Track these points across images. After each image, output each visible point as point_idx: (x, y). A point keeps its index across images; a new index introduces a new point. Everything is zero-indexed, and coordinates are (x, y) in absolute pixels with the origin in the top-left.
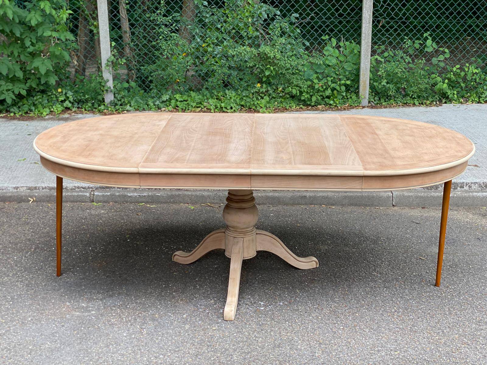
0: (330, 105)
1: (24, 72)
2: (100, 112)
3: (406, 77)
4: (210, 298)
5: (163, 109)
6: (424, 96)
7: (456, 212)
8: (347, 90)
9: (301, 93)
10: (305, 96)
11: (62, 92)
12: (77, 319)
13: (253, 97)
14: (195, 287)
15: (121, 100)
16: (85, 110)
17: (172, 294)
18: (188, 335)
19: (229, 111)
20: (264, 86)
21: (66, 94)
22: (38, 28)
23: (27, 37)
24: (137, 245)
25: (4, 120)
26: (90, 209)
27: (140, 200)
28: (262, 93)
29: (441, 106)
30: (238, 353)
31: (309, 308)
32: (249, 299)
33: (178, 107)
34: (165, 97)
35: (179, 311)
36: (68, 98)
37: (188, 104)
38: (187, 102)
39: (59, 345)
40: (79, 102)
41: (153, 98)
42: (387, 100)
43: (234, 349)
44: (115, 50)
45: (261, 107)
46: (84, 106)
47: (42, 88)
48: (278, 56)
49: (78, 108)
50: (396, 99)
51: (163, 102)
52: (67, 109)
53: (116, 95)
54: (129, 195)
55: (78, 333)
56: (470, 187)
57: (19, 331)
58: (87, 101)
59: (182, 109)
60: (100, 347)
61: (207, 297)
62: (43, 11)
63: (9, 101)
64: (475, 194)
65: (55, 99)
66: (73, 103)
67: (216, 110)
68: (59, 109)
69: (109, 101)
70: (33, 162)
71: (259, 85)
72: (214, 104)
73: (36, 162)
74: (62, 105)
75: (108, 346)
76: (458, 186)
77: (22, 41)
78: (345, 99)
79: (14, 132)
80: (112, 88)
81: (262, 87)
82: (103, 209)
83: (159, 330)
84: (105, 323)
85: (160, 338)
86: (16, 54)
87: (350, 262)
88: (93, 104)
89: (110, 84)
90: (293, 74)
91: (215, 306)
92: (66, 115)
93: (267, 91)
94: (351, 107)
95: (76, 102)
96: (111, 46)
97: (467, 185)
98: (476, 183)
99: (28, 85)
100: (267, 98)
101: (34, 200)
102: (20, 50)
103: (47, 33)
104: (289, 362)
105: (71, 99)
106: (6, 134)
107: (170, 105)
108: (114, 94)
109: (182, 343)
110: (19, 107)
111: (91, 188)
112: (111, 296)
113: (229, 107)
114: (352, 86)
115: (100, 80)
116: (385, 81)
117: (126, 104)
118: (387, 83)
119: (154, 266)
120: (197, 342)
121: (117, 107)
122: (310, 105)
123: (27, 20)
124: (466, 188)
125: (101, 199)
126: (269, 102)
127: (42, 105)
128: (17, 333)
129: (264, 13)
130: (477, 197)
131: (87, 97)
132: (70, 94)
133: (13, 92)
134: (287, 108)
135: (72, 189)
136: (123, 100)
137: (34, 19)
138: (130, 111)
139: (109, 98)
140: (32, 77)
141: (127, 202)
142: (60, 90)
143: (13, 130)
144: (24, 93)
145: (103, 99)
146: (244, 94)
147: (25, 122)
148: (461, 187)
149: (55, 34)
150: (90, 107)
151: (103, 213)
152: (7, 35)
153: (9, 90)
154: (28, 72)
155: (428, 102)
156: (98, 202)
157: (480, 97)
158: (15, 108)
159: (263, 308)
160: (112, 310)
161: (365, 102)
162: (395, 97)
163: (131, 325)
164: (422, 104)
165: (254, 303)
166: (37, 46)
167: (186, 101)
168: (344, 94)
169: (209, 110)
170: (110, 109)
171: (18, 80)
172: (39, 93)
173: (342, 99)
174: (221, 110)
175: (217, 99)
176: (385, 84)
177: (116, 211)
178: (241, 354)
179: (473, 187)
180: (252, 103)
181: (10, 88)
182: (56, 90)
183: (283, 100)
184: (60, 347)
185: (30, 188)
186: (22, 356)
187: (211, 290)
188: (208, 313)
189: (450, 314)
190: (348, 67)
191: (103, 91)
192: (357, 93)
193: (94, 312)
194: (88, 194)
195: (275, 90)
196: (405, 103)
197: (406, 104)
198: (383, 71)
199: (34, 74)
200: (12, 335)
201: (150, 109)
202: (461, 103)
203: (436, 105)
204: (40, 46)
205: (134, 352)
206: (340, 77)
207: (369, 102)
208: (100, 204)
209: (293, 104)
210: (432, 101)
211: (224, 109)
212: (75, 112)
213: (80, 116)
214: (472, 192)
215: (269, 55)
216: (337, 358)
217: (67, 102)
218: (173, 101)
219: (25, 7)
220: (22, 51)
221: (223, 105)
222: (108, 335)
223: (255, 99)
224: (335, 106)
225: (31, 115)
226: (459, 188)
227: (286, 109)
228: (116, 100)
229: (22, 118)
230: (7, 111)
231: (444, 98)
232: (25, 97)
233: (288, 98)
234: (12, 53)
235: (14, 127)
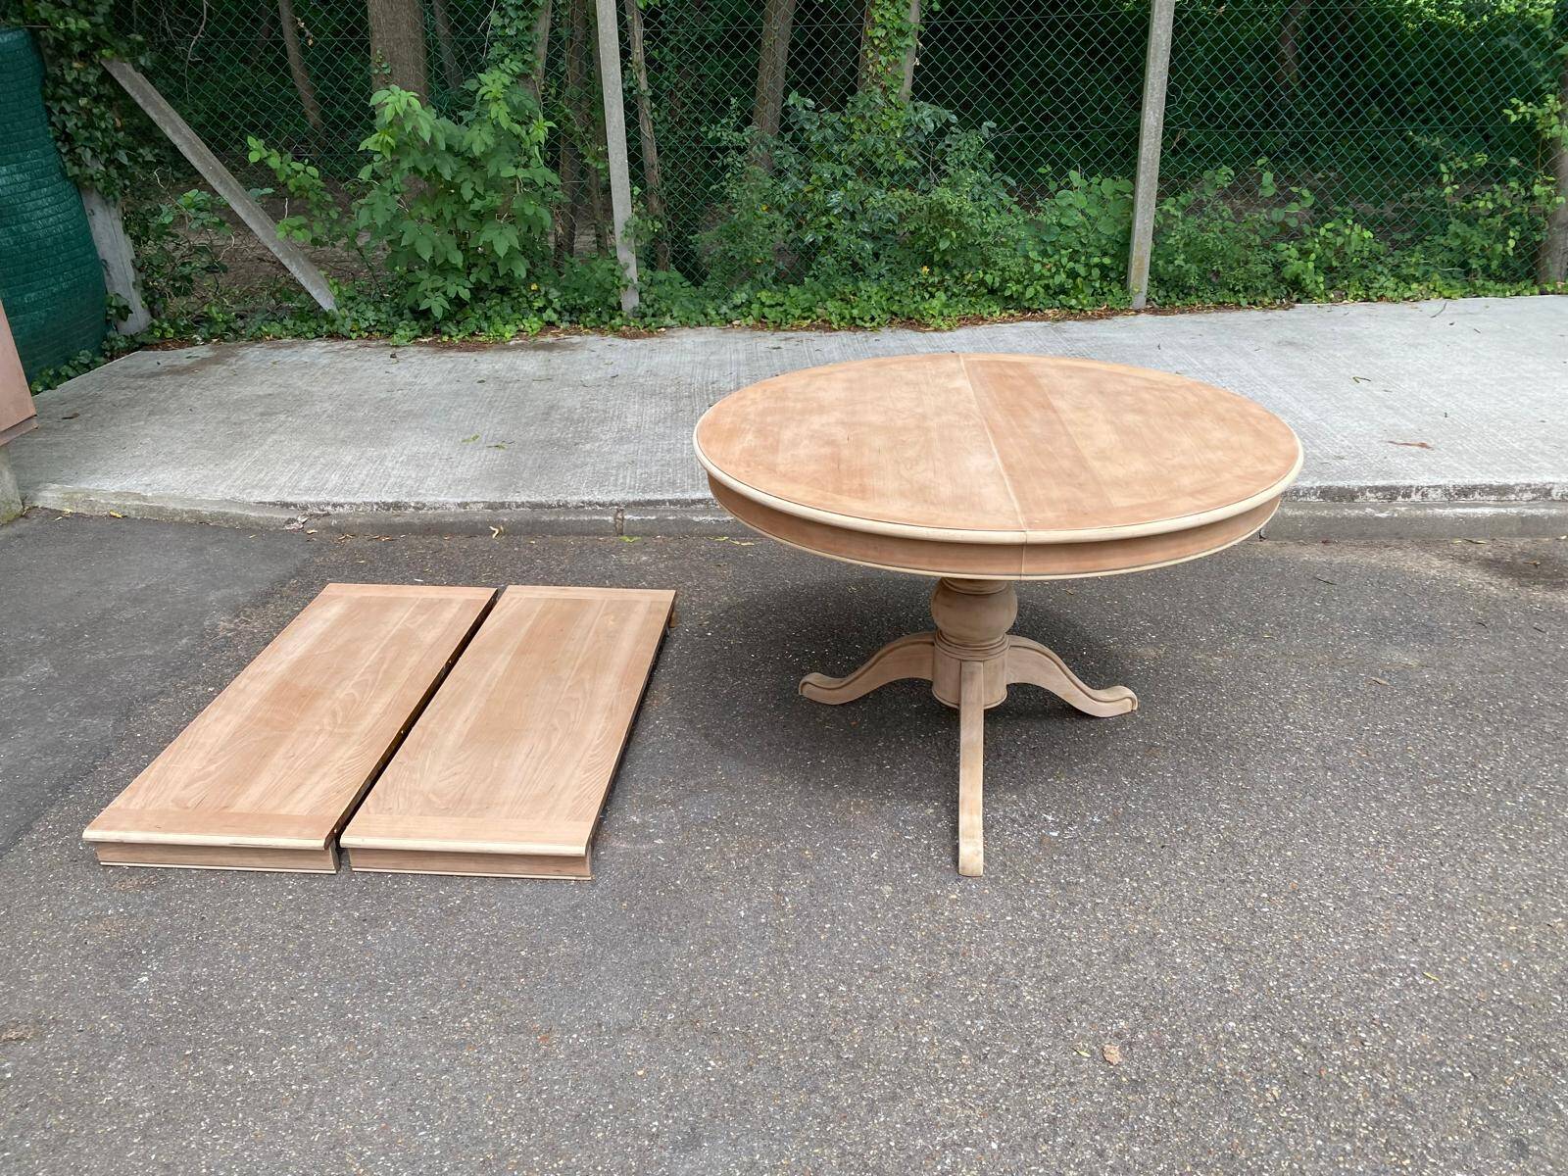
0: (1071, 307)
1: (465, 251)
2: (615, 331)
3: (1223, 249)
4: (921, 800)
5: (736, 322)
6: (1257, 289)
7: (1399, 553)
8: (1104, 277)
9: (1004, 281)
10: (1013, 288)
11: (539, 290)
12: (623, 864)
13: (914, 296)
14: (881, 766)
15: (653, 306)
16: (585, 327)
17: (831, 787)
18: (895, 916)
19: (867, 325)
20: (936, 270)
21: (546, 293)
22: (487, 161)
23: (465, 180)
24: (731, 647)
25: (431, 349)
26: (618, 551)
27: (719, 530)
28: (933, 285)
29: (1293, 307)
30: (1030, 978)
31: (1167, 833)
32: (1015, 803)
33: (765, 317)
34: (739, 298)
35: (856, 838)
36: (550, 302)
37: (785, 311)
38: (784, 307)
39: (590, 947)
40: (572, 310)
41: (713, 299)
42: (1181, 295)
43: (1016, 966)
44: (640, 203)
45: (933, 316)
46: (582, 318)
47: (500, 283)
48: (969, 207)
49: (571, 322)
50: (1200, 294)
51: (736, 307)
52: (550, 324)
53: (645, 295)
54: (695, 519)
55: (630, 909)
56: (1424, 495)
57: (492, 901)
58: (586, 309)
59: (775, 322)
60: (689, 955)
61: (915, 796)
62: (497, 126)
63: (438, 313)
64: (1438, 511)
65: (525, 305)
66: (560, 313)
67: (842, 324)
68: (535, 326)
69: (630, 307)
70: (493, 444)
71: (926, 269)
72: (838, 312)
73: (499, 444)
74: (541, 318)
75: (706, 952)
76: (1398, 493)
77: (458, 188)
78: (1099, 295)
79: (451, 377)
80: (636, 281)
81: (931, 273)
82: (645, 553)
83: (821, 899)
84: (690, 875)
85: (828, 926)
86: (448, 217)
87: (1223, 694)
88: (599, 315)
89: (632, 273)
90: (996, 244)
91: (939, 825)
92: (549, 339)
93: (942, 282)
94: (1112, 312)
95: (567, 311)
96: (632, 195)
97: (1418, 490)
98: (1440, 486)
99: (473, 278)
100: (941, 296)
101: (500, 531)
102: (455, 208)
103: (508, 171)
104: (1167, 1010)
105: (557, 304)
106: (437, 380)
107: (750, 314)
108: (640, 293)
109: (884, 943)
110: (458, 322)
111: (617, 504)
112: (694, 793)
113: (867, 318)
114: (1112, 269)
115: (612, 266)
116: (1183, 257)
117: (664, 314)
118: (1186, 261)
119: (777, 706)
120: (922, 941)
121: (647, 320)
122: (1029, 309)
123: (465, 143)
124: (1416, 498)
125: (639, 528)
126: (946, 305)
127: (502, 318)
128: (490, 906)
129: (928, 120)
130: (1443, 519)
131: (587, 299)
132: (554, 294)
133: (445, 293)
134: (985, 315)
135: (577, 507)
136: (657, 306)
137: (478, 140)
138: (672, 327)
139: (630, 301)
140: (481, 261)
141: (691, 534)
142: (534, 287)
143: (450, 372)
144: (465, 295)
145: (619, 304)
146: (896, 289)
147: (471, 354)
148: (1404, 496)
149: (522, 173)
150: (593, 320)
151: (646, 563)
152: (428, 179)
153: (438, 289)
154: (472, 252)
155: (1267, 300)
156: (632, 534)
157: (1367, 289)
158: (450, 324)
159: (1055, 834)
160: (702, 834)
161: (1139, 301)
162: (1197, 290)
163: (753, 881)
164: (1255, 303)
165: (1030, 816)
166: (488, 199)
167: (781, 305)
168: (1097, 285)
169: (826, 326)
170: (632, 324)
171: (455, 268)
172: (495, 294)
173: (1092, 295)
174: (854, 325)
175: (842, 300)
176: (1182, 263)
177: (671, 558)
178: (1037, 982)
179: (1432, 495)
180: (913, 307)
181: (439, 284)
182: (527, 285)
183: (973, 299)
184: (594, 951)
185: (490, 506)
186: (506, 982)
187: (920, 775)
188: (928, 847)
189: (1513, 848)
190: (1107, 228)
191: (618, 288)
192: (1123, 282)
193: (659, 841)
194: (610, 519)
195: (958, 278)
196: (1220, 303)
197: (1221, 306)
198: (1178, 237)
199: (483, 255)
200: (478, 912)
201: (711, 323)
202: (1331, 300)
203: (1281, 306)
204: (495, 199)
205: (772, 971)
206: (1089, 250)
207: (1148, 301)
208: (636, 538)
209: (995, 308)
210: (1275, 298)
211: (858, 322)
212: (565, 331)
213: (576, 339)
214: (1431, 506)
215: (949, 207)
216: (1285, 997)
217: (549, 312)
218: (755, 306)
219: (461, 119)
220: (458, 211)
221: (855, 312)
222: (702, 913)
223: (918, 298)
224: (1081, 310)
225: (481, 339)
226: (1400, 498)
227: (982, 319)
228: (643, 306)
229: (465, 347)
230: (436, 331)
231: (1295, 291)
232: (467, 303)
233: (983, 295)
234: (440, 215)
235: (450, 366)
